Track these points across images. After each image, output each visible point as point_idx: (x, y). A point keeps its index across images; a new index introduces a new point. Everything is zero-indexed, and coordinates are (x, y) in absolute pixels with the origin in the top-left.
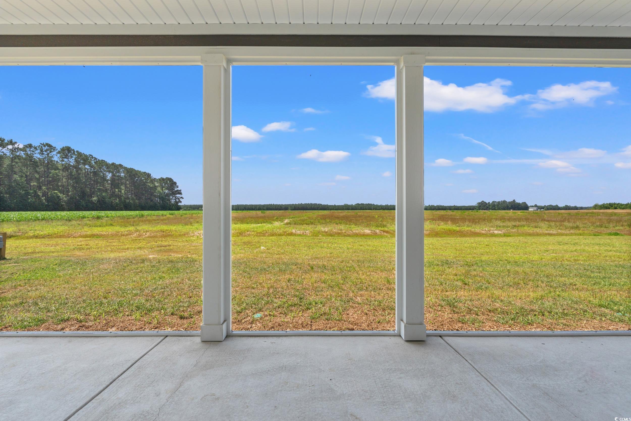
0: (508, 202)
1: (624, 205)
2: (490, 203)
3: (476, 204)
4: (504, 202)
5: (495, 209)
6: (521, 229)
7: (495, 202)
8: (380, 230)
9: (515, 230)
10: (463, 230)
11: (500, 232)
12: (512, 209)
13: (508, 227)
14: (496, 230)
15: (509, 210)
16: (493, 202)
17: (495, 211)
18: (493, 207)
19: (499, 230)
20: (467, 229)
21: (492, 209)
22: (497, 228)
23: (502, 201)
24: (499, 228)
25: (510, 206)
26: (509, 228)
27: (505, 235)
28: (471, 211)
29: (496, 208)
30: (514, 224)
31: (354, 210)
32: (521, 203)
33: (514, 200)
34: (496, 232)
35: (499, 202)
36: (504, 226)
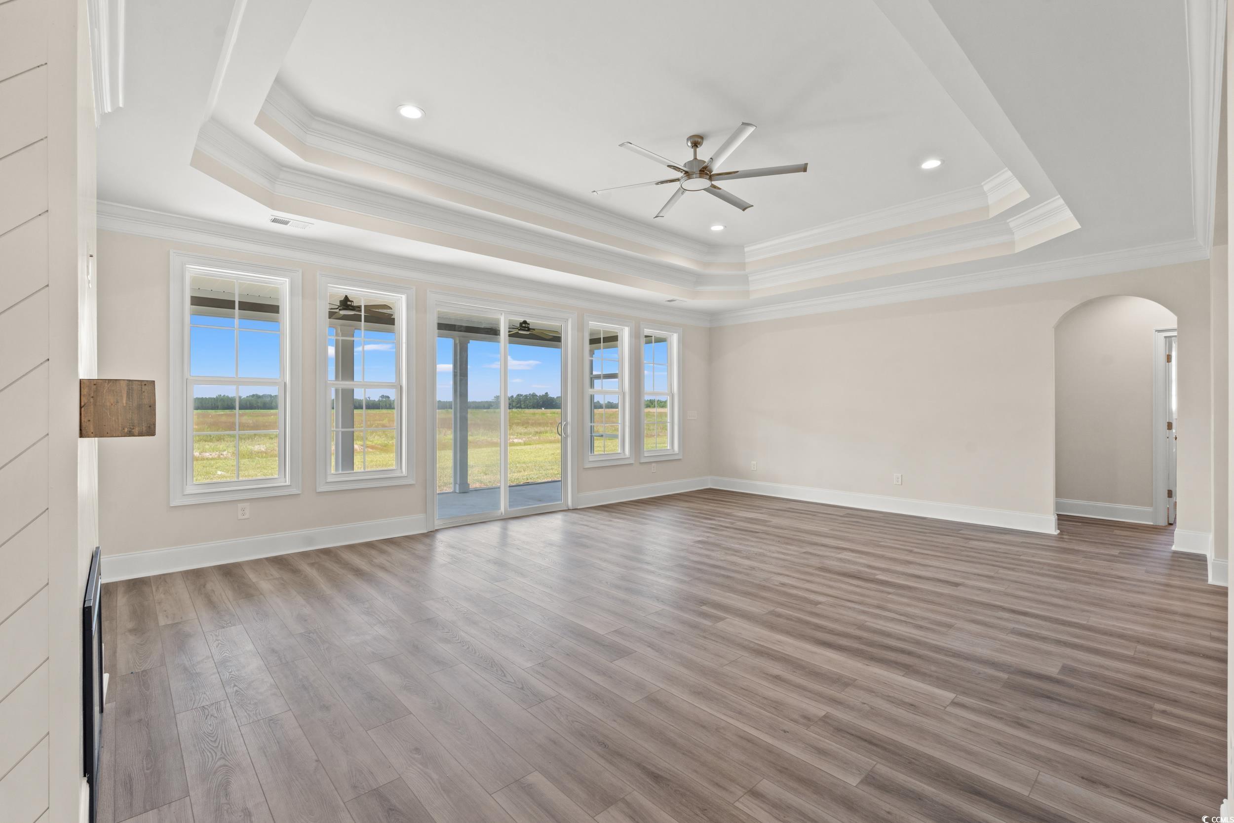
0: (538, 395)
1: (663, 402)
2: (514, 397)
3: (493, 398)
4: (534, 395)
5: (520, 407)
6: (543, 436)
7: (521, 395)
8: (359, 445)
9: (537, 437)
10: (478, 440)
11: (520, 441)
12: (543, 407)
13: (530, 434)
14: (516, 438)
15: (540, 409)
16: (518, 395)
17: (520, 410)
18: (517, 404)
19: (520, 438)
20: (483, 438)
21: (517, 408)
22: (517, 436)
23: (530, 394)
24: (519, 436)
25: (541, 403)
26: (531, 436)
27: (525, 444)
28: (485, 410)
29: (522, 406)
30: (536, 430)
31: (261, 408)
32: (555, 398)
33: (547, 393)
34: (516, 441)
35: (526, 396)
36: (525, 434)
